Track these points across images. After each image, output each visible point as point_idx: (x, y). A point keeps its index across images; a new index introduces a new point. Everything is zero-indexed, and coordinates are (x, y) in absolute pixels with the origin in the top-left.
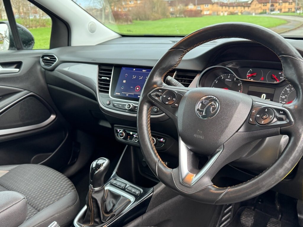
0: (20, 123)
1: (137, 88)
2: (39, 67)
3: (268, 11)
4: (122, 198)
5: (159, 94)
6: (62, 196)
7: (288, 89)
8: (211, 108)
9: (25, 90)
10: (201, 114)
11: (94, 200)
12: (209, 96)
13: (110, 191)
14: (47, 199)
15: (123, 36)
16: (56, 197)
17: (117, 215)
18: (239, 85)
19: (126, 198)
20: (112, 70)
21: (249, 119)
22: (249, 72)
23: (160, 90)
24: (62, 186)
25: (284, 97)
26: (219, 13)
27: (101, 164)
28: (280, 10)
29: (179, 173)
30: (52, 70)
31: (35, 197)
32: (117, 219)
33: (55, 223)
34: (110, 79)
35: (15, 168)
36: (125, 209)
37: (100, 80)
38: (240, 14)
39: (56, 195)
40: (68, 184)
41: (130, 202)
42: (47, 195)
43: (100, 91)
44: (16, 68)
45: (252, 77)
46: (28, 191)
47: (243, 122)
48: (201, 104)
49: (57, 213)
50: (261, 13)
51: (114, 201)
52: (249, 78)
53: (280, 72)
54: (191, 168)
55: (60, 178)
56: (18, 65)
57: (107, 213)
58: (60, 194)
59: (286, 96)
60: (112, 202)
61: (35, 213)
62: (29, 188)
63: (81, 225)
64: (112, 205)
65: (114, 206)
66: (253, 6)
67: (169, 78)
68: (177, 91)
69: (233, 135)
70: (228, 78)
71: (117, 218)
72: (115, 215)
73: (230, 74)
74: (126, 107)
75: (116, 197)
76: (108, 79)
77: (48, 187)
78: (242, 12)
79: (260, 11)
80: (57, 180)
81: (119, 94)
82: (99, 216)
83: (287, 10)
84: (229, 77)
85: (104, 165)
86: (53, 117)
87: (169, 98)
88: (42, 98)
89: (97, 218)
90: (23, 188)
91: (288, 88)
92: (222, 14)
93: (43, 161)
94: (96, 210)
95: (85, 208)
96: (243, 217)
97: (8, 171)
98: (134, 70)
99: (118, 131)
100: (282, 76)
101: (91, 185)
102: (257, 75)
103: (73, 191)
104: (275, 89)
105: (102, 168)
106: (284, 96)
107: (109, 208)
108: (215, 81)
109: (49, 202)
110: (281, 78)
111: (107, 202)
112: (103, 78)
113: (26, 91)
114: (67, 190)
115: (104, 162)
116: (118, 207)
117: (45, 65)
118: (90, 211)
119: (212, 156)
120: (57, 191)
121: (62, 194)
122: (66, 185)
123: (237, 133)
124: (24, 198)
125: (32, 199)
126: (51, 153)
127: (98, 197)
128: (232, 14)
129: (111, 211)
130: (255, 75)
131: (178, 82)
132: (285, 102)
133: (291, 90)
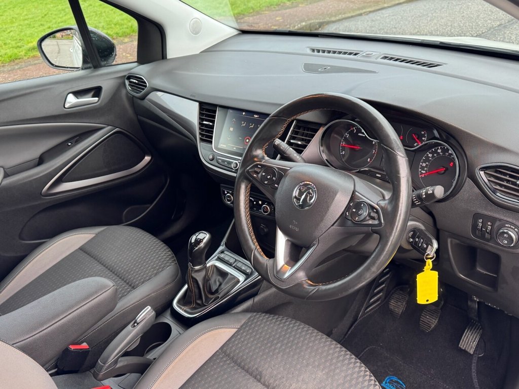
0: (106, 170)
1: (246, 140)
2: (124, 92)
4: (229, 276)
5: (258, 170)
6: (160, 270)
7: (430, 155)
8: (308, 197)
9: (108, 125)
10: (297, 203)
11: (194, 280)
12: (307, 182)
13: (216, 267)
14: (142, 274)
15: (244, 32)
16: (153, 271)
17: (221, 298)
19: (234, 277)
20: (216, 111)
21: (346, 214)
23: (259, 166)
24: (160, 258)
25: (424, 165)
27: (201, 239)
29: (275, 264)
30: (143, 98)
31: (128, 270)
32: (221, 302)
33: (149, 308)
34: (214, 123)
35: (103, 230)
36: (232, 290)
37: (201, 124)
39: (152, 268)
40: (167, 254)
41: (238, 281)
42: (142, 268)
43: (202, 140)
44: (93, 96)
46: (120, 262)
47: (338, 216)
48: (298, 191)
49: (154, 292)
51: (221, 280)
54: (288, 259)
55: (158, 247)
56: (97, 91)
57: (213, 293)
58: (157, 268)
59: (427, 163)
60: (219, 281)
61: (128, 290)
62: (121, 260)
63: (181, 306)
64: (218, 284)
65: (220, 285)
67: (277, 142)
68: (278, 168)
69: (329, 229)
70: (361, 133)
71: (221, 300)
72: (219, 297)
74: (232, 166)
75: (224, 274)
76: (211, 124)
77: (143, 258)
80: (154, 249)
81: (225, 146)
82: (200, 298)
85: (205, 241)
86: (147, 158)
87: (269, 177)
88: (131, 134)
89: (198, 299)
90: (113, 259)
91: (430, 153)
93: (140, 215)
94: (197, 291)
95: (186, 287)
96: (392, 301)
97: (95, 235)
98: (244, 113)
99: (226, 192)
101: (190, 264)
103: (173, 264)
105: (202, 245)
106: (424, 163)
107: (214, 288)
109: (145, 278)
110: (423, 138)
111: (212, 281)
112: (204, 122)
113: (109, 127)
114: (166, 263)
115: (204, 237)
116: (225, 288)
117: (133, 90)
118: (191, 291)
119: (308, 248)
120: (154, 264)
121: (160, 268)
122: (165, 257)
123: (332, 227)
124: (114, 286)
125: (125, 273)
126: (148, 205)
127: (200, 277)
129: (217, 291)
131: (289, 147)
132: (426, 171)
133: (433, 156)
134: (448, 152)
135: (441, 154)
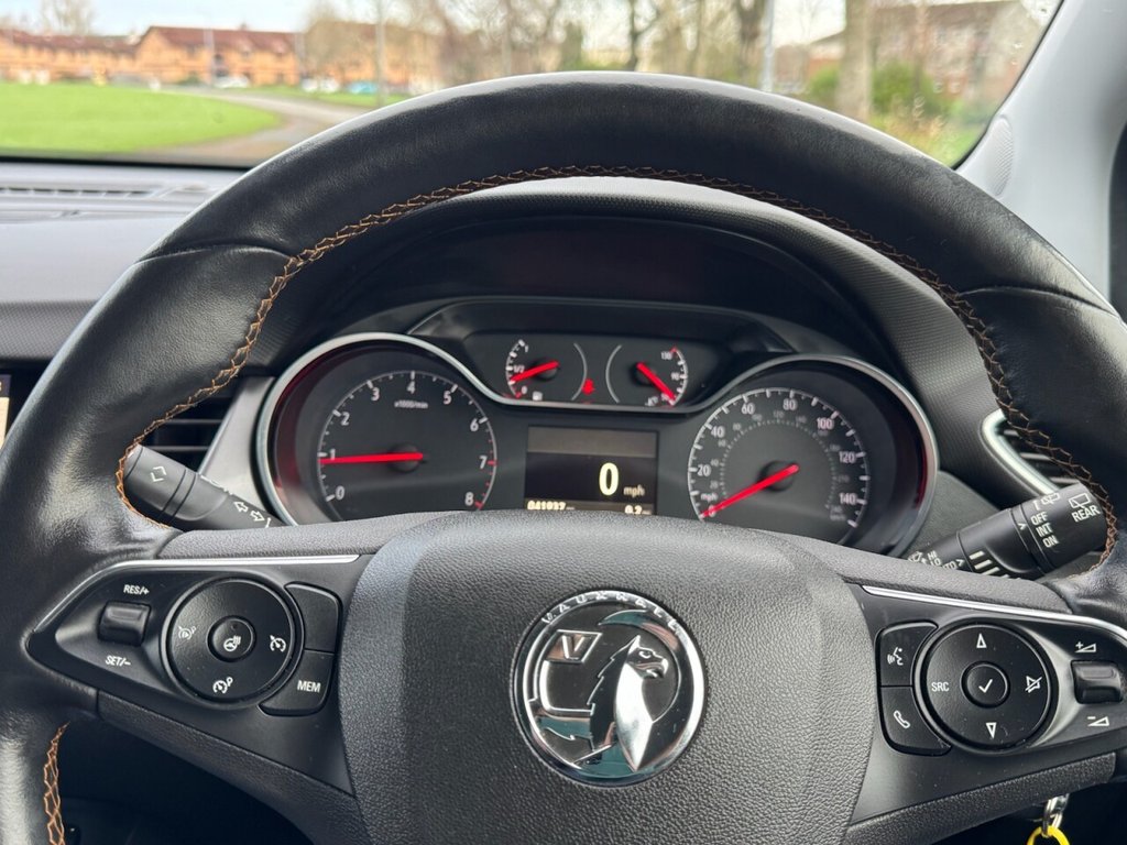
3: (206, 77)
7: (719, 432)
12: (600, 596)
18: (474, 426)
22: (513, 354)
23: (128, 589)
25: (705, 470)
26: (13, 71)
28: (248, 75)
38: (100, 81)
45: (536, 378)
50: (183, 83)
52: (518, 387)
53: (669, 350)
59: (715, 463)
66: (147, 55)
68: (286, 570)
70: (408, 397)
73: (413, 375)
78: (111, 75)
79: (175, 74)
83: (270, 77)
84: (411, 388)
91: (714, 423)
92: (25, 77)
100: (679, 369)
102: (559, 369)
104: (658, 433)
106: (704, 464)
108: (336, 413)
110: (675, 376)
128: (69, 77)
130: (554, 371)
132: (718, 491)
133: (730, 435)
134: (781, 407)
135: (758, 417)
